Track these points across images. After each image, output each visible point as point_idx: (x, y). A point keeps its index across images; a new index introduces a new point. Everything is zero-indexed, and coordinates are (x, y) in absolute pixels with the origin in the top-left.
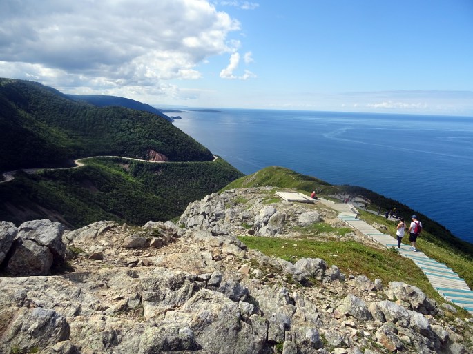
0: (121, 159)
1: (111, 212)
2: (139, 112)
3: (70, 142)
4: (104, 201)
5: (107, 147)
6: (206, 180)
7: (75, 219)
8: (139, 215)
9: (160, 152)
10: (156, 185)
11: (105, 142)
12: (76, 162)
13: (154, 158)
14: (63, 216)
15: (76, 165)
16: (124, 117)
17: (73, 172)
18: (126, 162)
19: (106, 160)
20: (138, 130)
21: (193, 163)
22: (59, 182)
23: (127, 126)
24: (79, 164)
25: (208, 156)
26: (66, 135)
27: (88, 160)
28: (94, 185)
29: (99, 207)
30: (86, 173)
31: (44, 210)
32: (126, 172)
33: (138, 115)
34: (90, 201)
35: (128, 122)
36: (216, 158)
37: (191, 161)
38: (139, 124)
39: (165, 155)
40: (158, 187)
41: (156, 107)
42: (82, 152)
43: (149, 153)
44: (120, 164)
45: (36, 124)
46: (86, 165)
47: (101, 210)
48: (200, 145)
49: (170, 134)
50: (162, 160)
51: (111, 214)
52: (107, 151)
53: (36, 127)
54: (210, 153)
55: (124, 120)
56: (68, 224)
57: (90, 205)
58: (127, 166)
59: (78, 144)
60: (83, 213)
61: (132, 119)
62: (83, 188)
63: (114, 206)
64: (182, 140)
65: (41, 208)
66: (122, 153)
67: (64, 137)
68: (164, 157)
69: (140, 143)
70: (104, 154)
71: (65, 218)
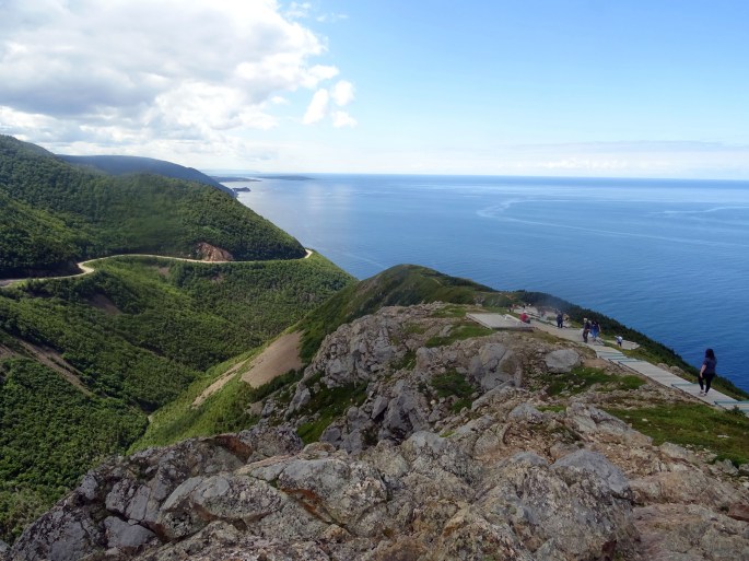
0: (156, 259)
1: (142, 345)
2: (183, 182)
3: (70, 234)
4: (130, 329)
5: (130, 240)
6: (295, 288)
7: (84, 359)
8: (189, 350)
9: (220, 246)
10: (215, 299)
11: (127, 232)
12: (80, 265)
13: (210, 255)
14: (63, 356)
15: (81, 271)
16: (159, 190)
17: (77, 283)
18: (164, 264)
19: (131, 261)
20: (183, 211)
21: (273, 262)
22: (53, 299)
23: (164, 205)
24: (87, 269)
25: (299, 252)
26: (63, 223)
27: (100, 262)
28: (113, 303)
29: (121, 338)
30: (97, 283)
31: (29, 346)
32: (165, 281)
33: (182, 186)
34: (107, 329)
35: (166, 199)
36: (310, 253)
37: (271, 258)
38: (184, 201)
39: (228, 250)
40: (218, 303)
41: (208, 174)
42: (90, 250)
43: (200, 248)
44: (155, 268)
45: (10, 206)
46: (98, 270)
47: (126, 343)
48: (283, 232)
49: (234, 217)
50: (224, 258)
51: (143, 350)
52: (130, 246)
53: (12, 210)
54: (300, 246)
55: (159, 196)
56: (72, 368)
57: (107, 336)
58: (165, 271)
59: (83, 236)
60: (95, 350)
61: (171, 193)
62: (94, 308)
63: (147, 336)
64: (253, 225)
65: (24, 344)
66: (156, 250)
67: (60, 225)
68: (227, 254)
69: (186, 234)
70: (126, 251)
71: (68, 361)
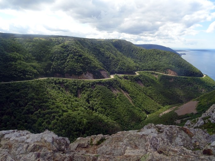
0: (155, 73)
1: (148, 96)
2: (165, 51)
3: (135, 64)
4: (146, 91)
5: (149, 67)
6: (198, 87)
7: (133, 96)
8: (160, 100)
9: (174, 71)
10: (170, 86)
11: (148, 65)
12: (136, 72)
13: (170, 73)
14: (129, 94)
15: (136, 74)
16: (158, 54)
17: (134, 77)
18: (157, 74)
19: (148, 73)
20: (164, 60)
21: (191, 77)
22: (129, 80)
23: (159, 58)
24: (137, 74)
25: (201, 75)
26: (133, 61)
27: (141, 72)
28: (142, 83)
29: (143, 93)
30: (139, 78)
31: (122, 91)
32: (156, 79)
33: (165, 53)
34: (140, 90)
35: (160, 56)
36: (205, 76)
37: (190, 76)
38: (165, 57)
39: (176, 72)
40: (171, 87)
41: (173, 49)
42: (139, 69)
43: (168, 71)
44: (154, 75)
45: (123, 57)
46: (140, 74)
47: (144, 94)
48: (196, 68)
49: (180, 62)
50: (174, 74)
51: (148, 97)
52: (149, 69)
53: (123, 58)
54: (201, 73)
55: (158, 55)
56: (131, 98)
57: (140, 91)
58: (157, 76)
59: (138, 65)
60: (137, 94)
61: (161, 55)
62: (138, 84)
63: (150, 93)
64: (186, 65)
65: (122, 90)
66: (155, 70)
67: (133, 62)
68: (175, 73)
69: (164, 66)
70: (147, 70)
71: (130, 96)
